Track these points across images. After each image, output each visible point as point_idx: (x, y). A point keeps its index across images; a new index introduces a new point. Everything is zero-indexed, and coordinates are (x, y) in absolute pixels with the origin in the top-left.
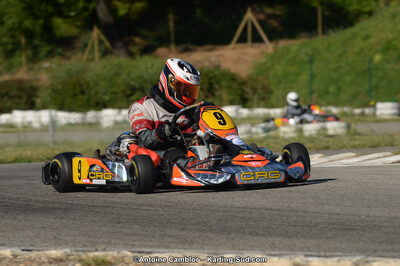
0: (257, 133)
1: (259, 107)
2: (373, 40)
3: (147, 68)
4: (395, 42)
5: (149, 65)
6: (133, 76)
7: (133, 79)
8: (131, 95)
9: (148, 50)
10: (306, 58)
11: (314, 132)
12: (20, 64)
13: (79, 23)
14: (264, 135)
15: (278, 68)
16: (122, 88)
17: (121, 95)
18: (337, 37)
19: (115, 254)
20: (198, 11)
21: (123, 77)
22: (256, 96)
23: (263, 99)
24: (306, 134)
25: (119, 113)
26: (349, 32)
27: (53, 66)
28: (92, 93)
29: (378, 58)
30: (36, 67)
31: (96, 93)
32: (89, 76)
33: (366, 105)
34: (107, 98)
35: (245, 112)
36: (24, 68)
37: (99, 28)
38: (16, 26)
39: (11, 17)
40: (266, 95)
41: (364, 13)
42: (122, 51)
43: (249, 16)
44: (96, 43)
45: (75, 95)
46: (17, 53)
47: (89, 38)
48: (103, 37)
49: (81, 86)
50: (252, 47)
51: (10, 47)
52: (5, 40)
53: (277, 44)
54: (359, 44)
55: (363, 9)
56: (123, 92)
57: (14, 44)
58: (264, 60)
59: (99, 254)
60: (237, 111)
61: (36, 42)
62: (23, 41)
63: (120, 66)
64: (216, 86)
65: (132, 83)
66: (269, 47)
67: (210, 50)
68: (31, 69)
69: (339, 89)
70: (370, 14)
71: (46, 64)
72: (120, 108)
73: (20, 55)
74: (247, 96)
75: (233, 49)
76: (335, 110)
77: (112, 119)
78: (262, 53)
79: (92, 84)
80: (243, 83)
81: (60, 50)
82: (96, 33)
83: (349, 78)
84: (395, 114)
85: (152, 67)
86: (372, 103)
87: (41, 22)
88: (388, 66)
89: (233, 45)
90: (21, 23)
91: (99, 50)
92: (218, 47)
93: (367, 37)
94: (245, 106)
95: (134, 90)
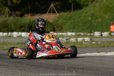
0: (64, 40)
2: (88, 13)
3: (26, 20)
4: (95, 14)
6: (22, 22)
7: (22, 23)
8: (21, 28)
10: (68, 18)
11: (81, 40)
13: (2, 6)
14: (66, 41)
15: (60, 21)
16: (18, 26)
17: (18, 28)
18: (78, 12)
21: (19, 22)
22: (58, 29)
23: (60, 30)
24: (79, 41)
25: (18, 33)
26: (81, 11)
28: (10, 27)
29: (90, 18)
31: (11, 27)
32: (8, 22)
33: (91, 32)
34: (14, 29)
35: (55, 34)
40: (61, 29)
41: (85, 5)
43: (52, 5)
44: (7, 13)
45: (5, 28)
47: (5, 11)
48: (9, 11)
49: (6, 25)
50: (53, 14)
53: (60, 14)
54: (84, 14)
55: (85, 4)
56: (19, 27)
58: (56, 18)
63: (18, 19)
65: (22, 24)
66: (57, 15)
67: (40, 15)
69: (78, 27)
70: (87, 6)
72: (18, 32)
74: (55, 29)
75: (47, 15)
76: (82, 34)
77: (17, 35)
78: (56, 16)
79: (9, 25)
80: (53, 25)
82: (7, 9)
83: (81, 24)
84: (100, 35)
86: (93, 32)
88: (93, 21)
91: (8, 15)
92: (42, 14)
93: (87, 12)
94: (55, 32)
95: (22, 26)
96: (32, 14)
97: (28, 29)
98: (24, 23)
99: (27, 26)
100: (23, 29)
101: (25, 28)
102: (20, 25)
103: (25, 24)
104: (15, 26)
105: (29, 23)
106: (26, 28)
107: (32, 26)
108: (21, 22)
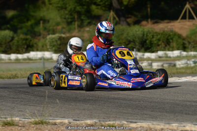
1: (191, 51)
3: (136, 32)
5: (137, 30)
6: (130, 35)
7: (129, 37)
8: (128, 44)
9: (137, 23)
12: (75, 28)
13: (104, 8)
14: (194, 65)
16: (124, 41)
19: (119, 122)
20: (163, 3)
21: (125, 35)
22: (190, 45)
23: (194, 47)
27: (91, 30)
30: (82, 30)
35: (184, 53)
36: (77, 31)
37: (113, 11)
38: (73, 9)
39: (70, 6)
40: (195, 45)
42: (125, 22)
44: (112, 19)
46: (73, 23)
47: (108, 16)
48: (115, 16)
50: (189, 21)
51: (70, 20)
52: (67, 16)
56: (125, 43)
57: (71, 18)
58: (195, 28)
59: (111, 123)
60: (181, 53)
61: (82, 18)
62: (76, 17)
63: (123, 30)
64: (171, 41)
65: (129, 38)
67: (168, 23)
68: (80, 31)
71: (87, 29)
73: (75, 24)
74: (186, 46)
75: (179, 22)
78: (194, 24)
80: (184, 39)
81: (94, 22)
82: (112, 13)
85: (139, 31)
87: (85, 7)
89: (179, 20)
90: (75, 8)
91: (113, 22)
92: (172, 21)
94: (185, 51)
95: (130, 42)
96: (155, 21)
97: (141, 46)
98: (134, 35)
99: (138, 41)
100: (132, 47)
101: (135, 45)
102: (127, 39)
103: (135, 38)
104: (119, 42)
105: (141, 36)
106: (137, 44)
107: (147, 42)
108: (128, 35)
